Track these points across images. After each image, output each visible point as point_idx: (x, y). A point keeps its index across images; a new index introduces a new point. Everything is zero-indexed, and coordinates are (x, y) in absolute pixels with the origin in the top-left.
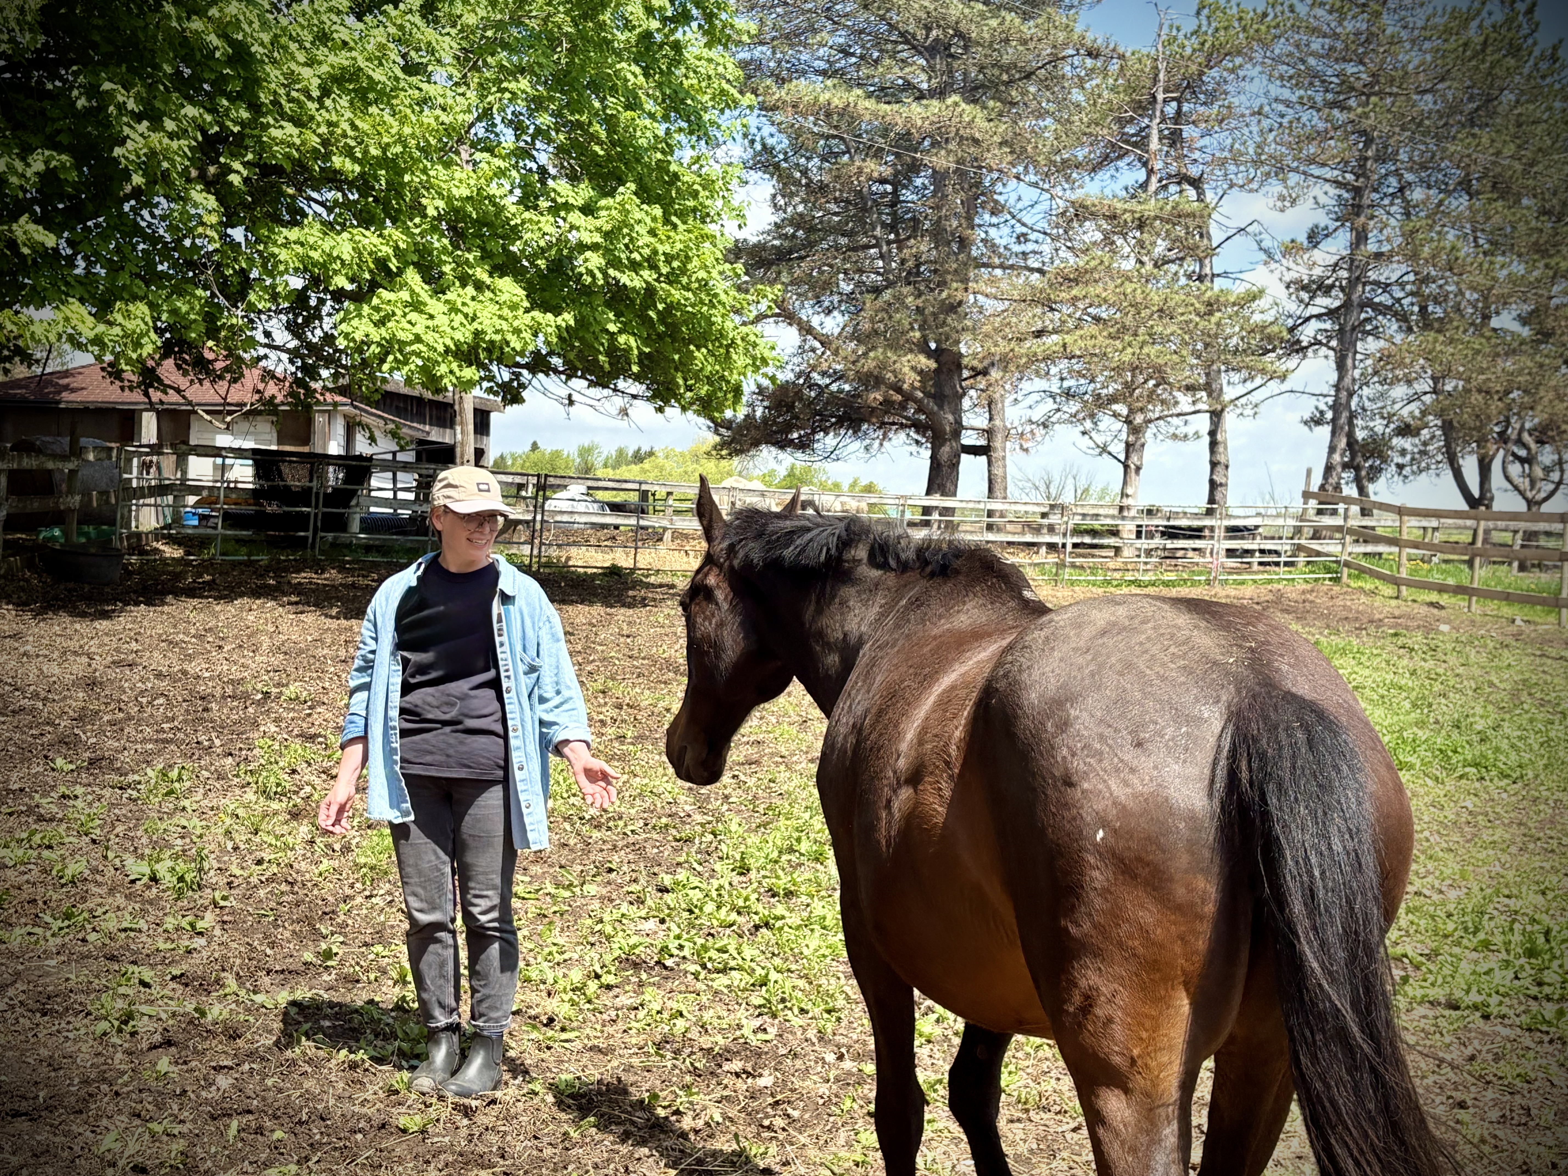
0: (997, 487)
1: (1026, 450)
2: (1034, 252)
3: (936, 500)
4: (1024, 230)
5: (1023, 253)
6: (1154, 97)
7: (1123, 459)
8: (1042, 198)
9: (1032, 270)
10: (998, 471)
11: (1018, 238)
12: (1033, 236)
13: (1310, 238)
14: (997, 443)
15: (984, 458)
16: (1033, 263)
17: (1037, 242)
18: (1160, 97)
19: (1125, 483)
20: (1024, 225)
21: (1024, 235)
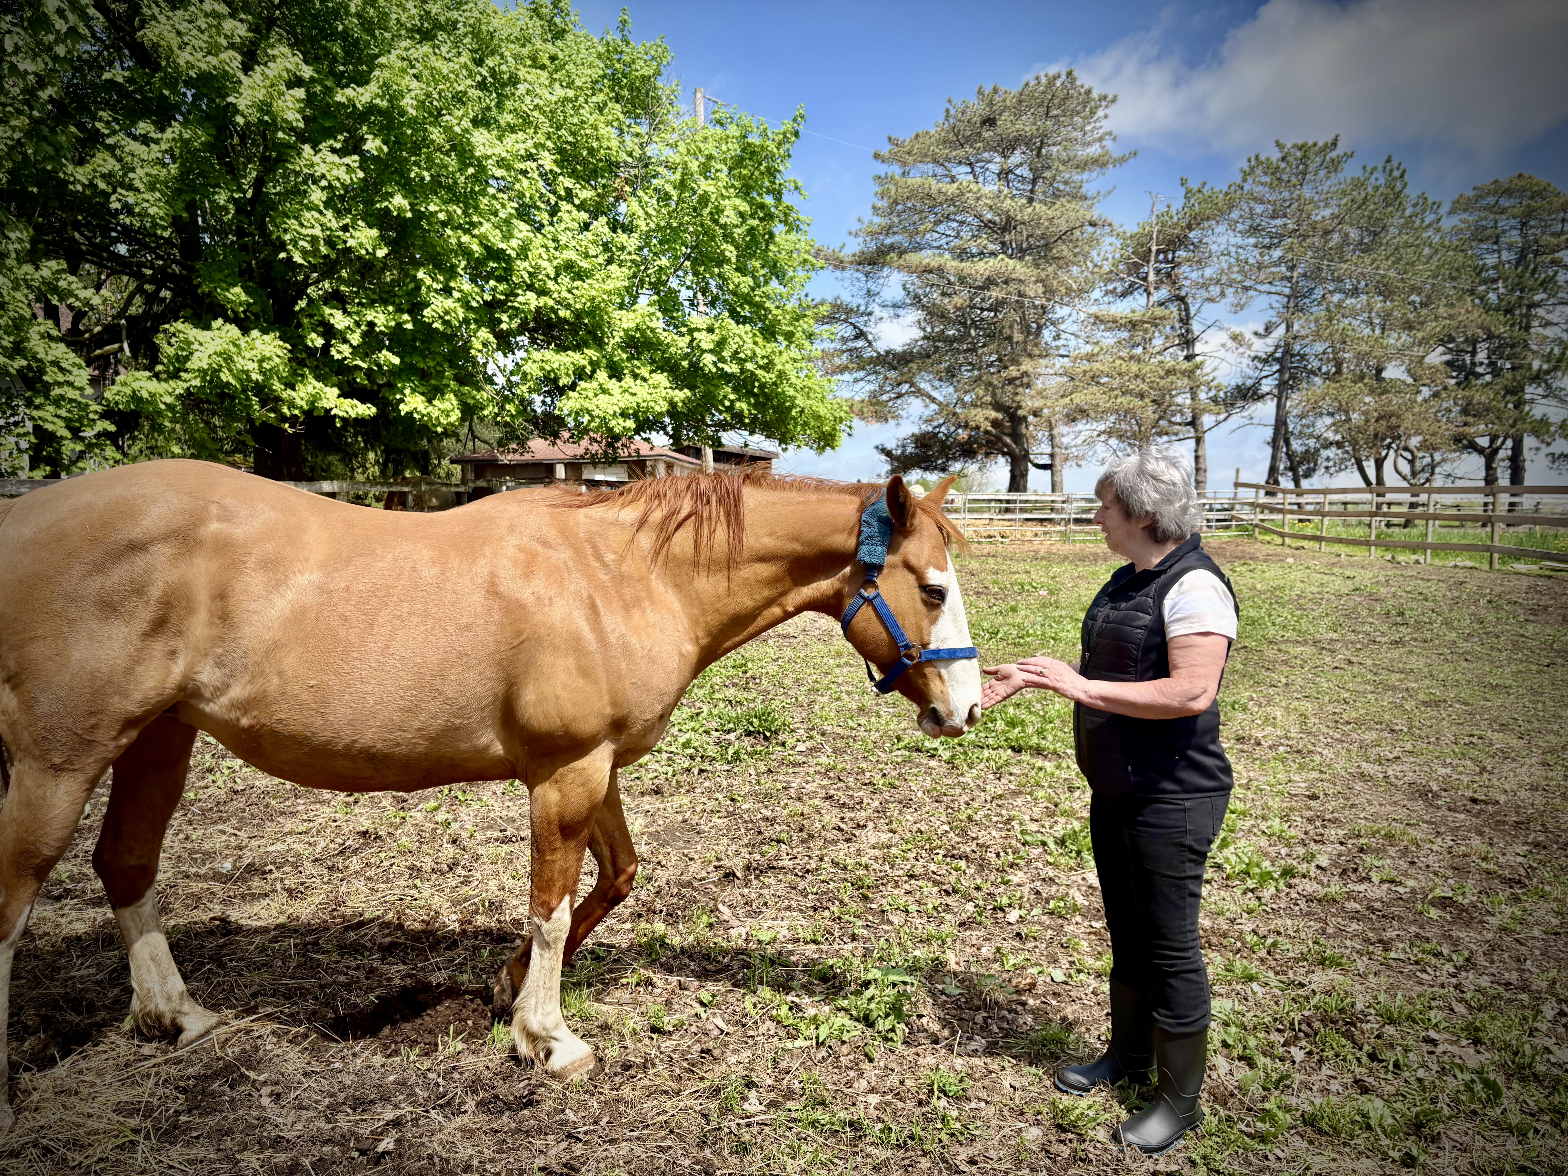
0: (1058, 488)
3: (1014, 496)
6: (1150, 250)
9: (1063, 356)
10: (1057, 479)
13: (1266, 329)
14: (1057, 462)
15: (1048, 471)
16: (1062, 352)
18: (1154, 249)
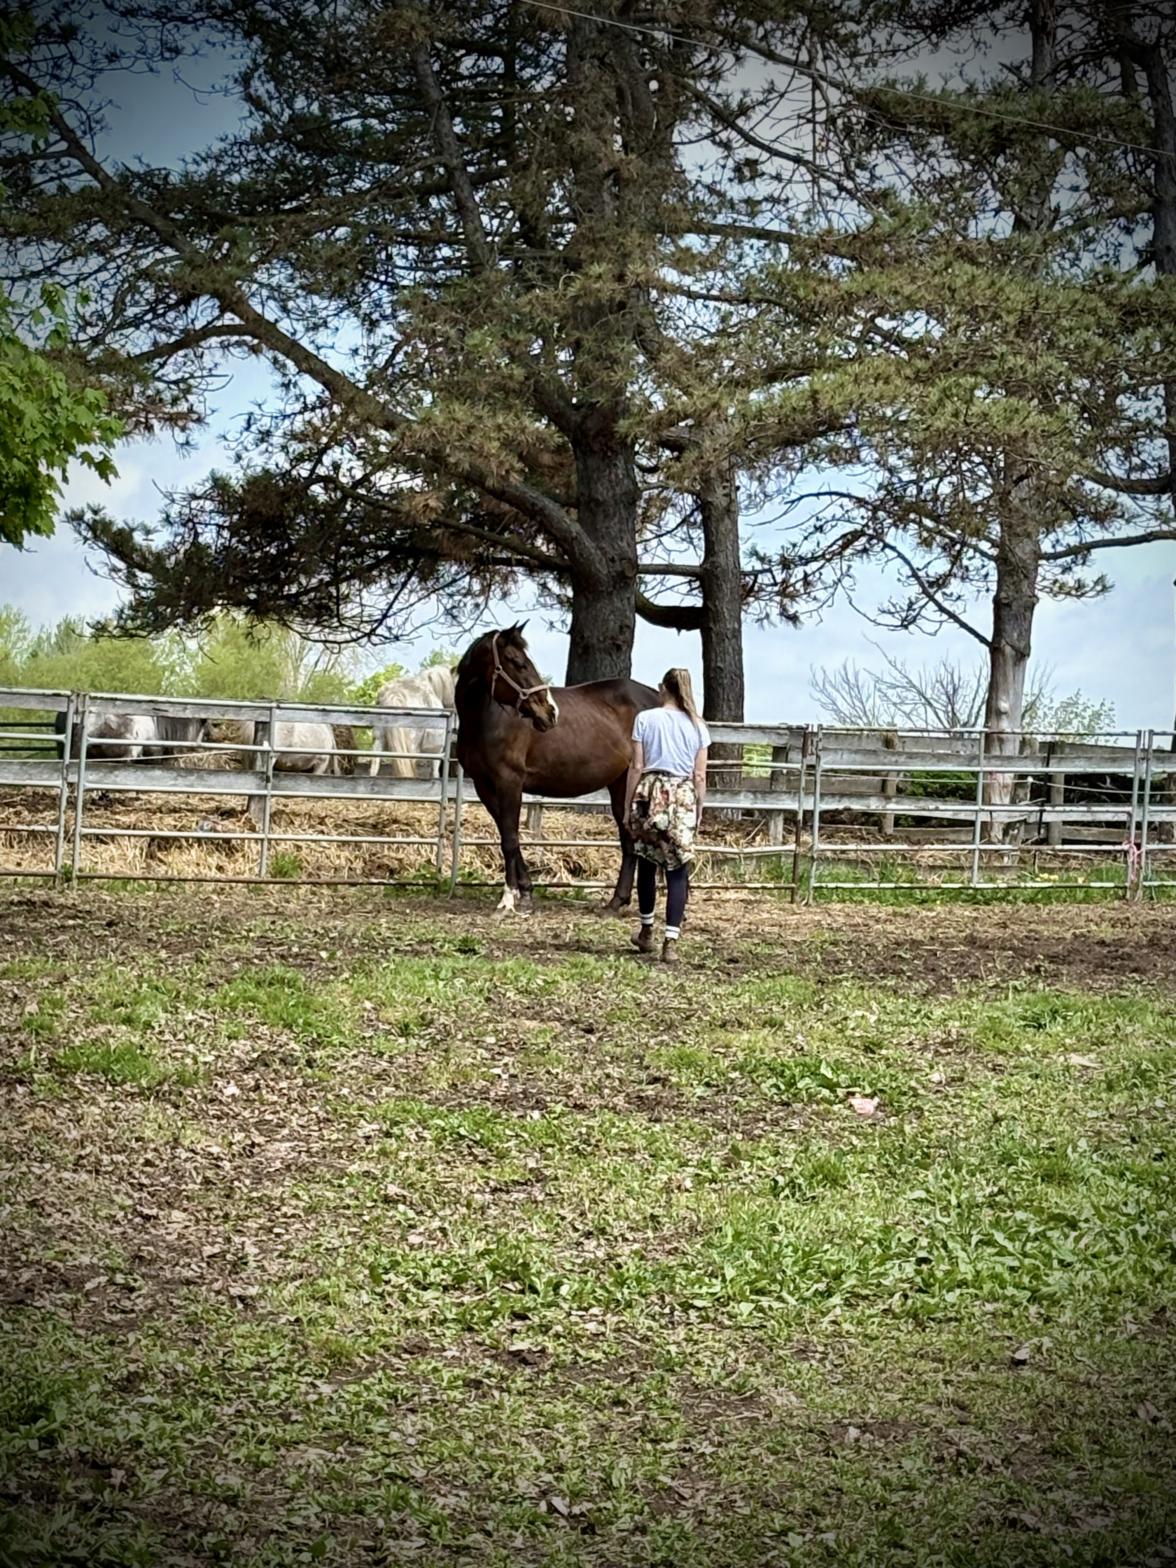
1: (794, 618)
2: (772, 200)
4: (753, 152)
5: (748, 201)
7: (990, 638)
8: (795, 84)
11: (738, 169)
12: (771, 166)
14: (728, 603)
15: (696, 634)
16: (770, 221)
17: (778, 178)
19: (993, 687)
20: (751, 141)
21: (752, 163)
